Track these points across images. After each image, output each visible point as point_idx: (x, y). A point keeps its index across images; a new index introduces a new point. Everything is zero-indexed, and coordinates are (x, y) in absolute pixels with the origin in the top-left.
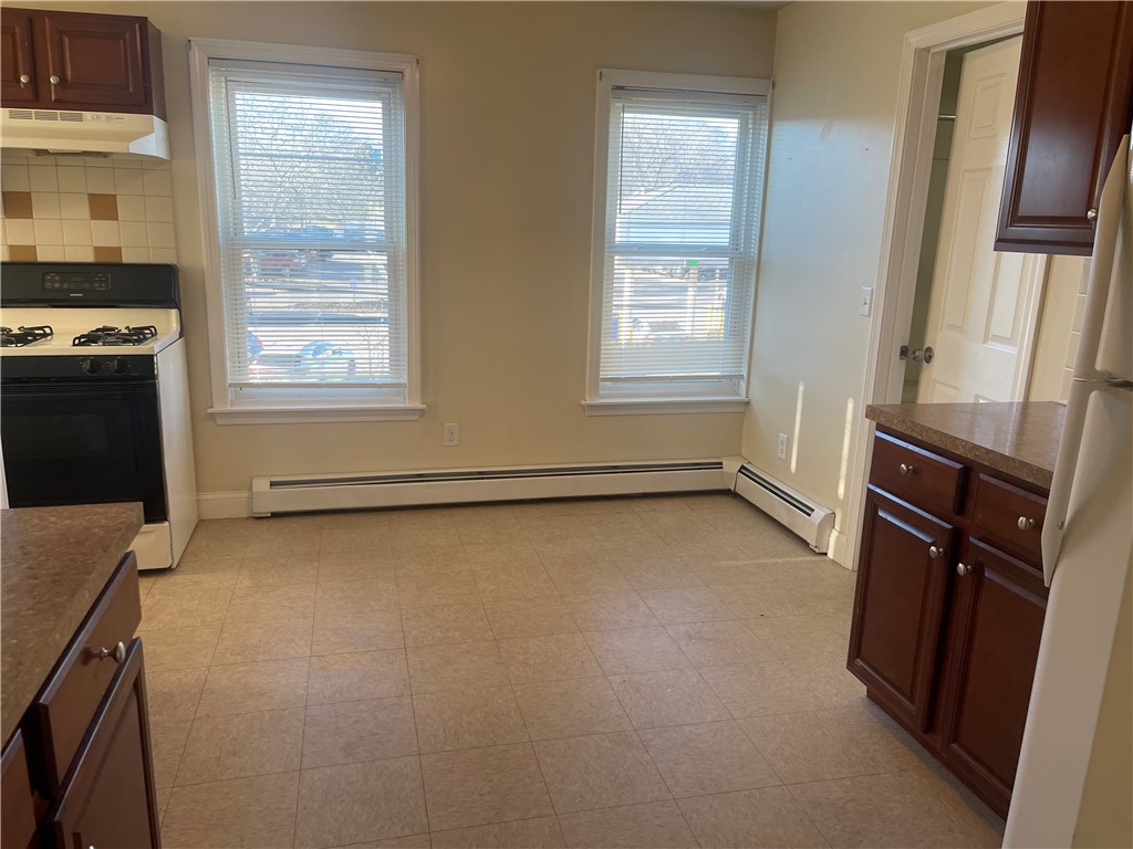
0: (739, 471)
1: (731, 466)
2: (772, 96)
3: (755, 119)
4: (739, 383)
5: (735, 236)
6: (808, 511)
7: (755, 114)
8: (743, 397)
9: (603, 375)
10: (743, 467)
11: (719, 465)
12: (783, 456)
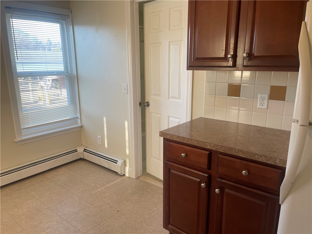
0: (84, 151)
1: (80, 150)
2: (72, 16)
3: (66, 24)
4: (77, 120)
5: (66, 67)
6: (115, 162)
7: (66, 22)
8: (80, 125)
9: (22, 127)
10: (85, 149)
11: (76, 151)
12: (100, 143)
